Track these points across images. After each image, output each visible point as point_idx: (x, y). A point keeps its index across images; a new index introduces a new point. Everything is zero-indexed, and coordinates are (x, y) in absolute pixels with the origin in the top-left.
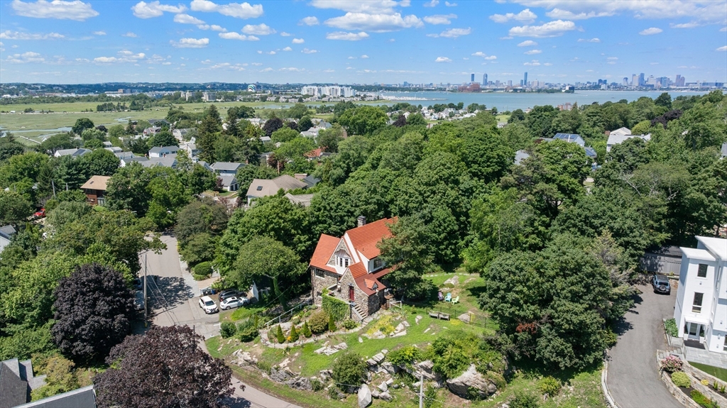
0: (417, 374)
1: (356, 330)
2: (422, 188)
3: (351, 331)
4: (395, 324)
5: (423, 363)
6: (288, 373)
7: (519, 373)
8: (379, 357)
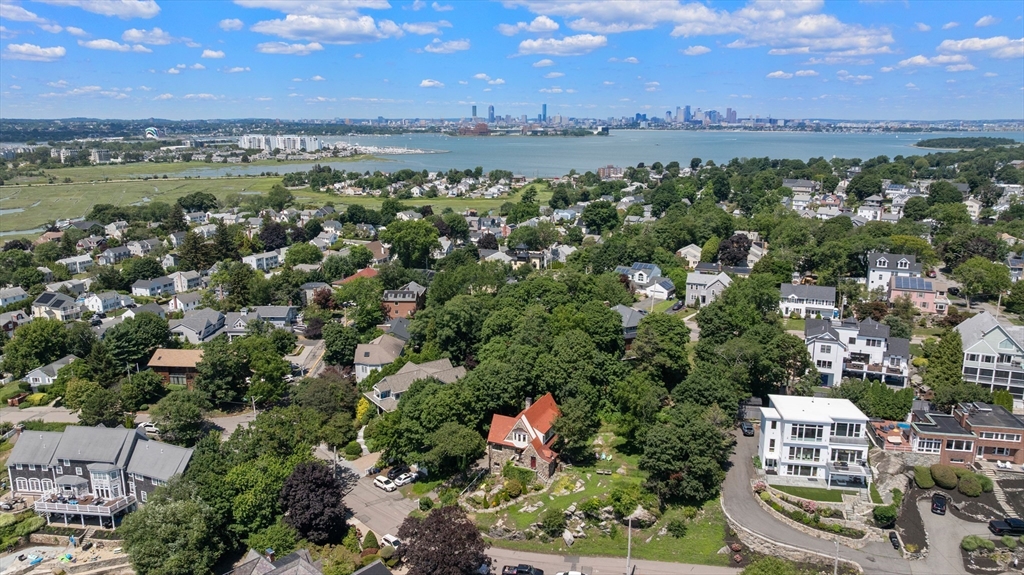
0: (603, 517)
1: (544, 490)
2: (565, 366)
3: (541, 492)
4: (574, 482)
5: (606, 509)
6: (505, 530)
7: (668, 506)
8: (572, 508)
